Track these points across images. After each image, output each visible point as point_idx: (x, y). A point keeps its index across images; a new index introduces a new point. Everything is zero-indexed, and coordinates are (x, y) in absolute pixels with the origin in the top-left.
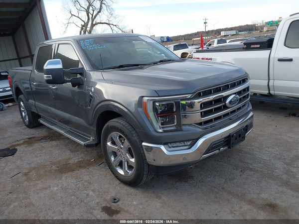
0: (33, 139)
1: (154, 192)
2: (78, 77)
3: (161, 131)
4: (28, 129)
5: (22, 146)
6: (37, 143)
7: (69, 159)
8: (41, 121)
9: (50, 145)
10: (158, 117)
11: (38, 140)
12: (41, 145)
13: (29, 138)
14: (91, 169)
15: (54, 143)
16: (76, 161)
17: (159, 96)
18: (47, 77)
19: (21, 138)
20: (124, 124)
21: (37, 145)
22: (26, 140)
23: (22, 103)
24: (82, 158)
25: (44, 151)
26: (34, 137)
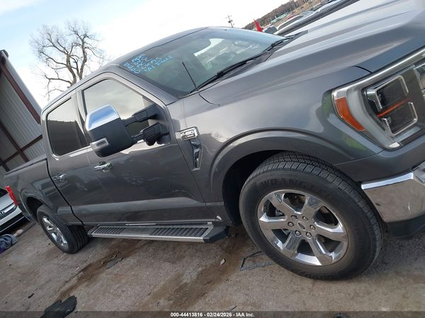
0: (91, 269)
1: (397, 273)
2: (150, 125)
3: (396, 145)
4: (70, 256)
5: (80, 288)
6: (102, 272)
7: (179, 276)
8: (94, 234)
9: (127, 267)
10: (380, 118)
11: (100, 268)
12: (111, 273)
13: (84, 270)
14: (233, 277)
15: (131, 261)
16: (194, 275)
17: (372, 74)
18: (98, 144)
19: (70, 275)
20: (294, 167)
21: (105, 276)
22: (79, 275)
23: (45, 220)
24: (199, 266)
25: (123, 281)
26: (90, 265)
